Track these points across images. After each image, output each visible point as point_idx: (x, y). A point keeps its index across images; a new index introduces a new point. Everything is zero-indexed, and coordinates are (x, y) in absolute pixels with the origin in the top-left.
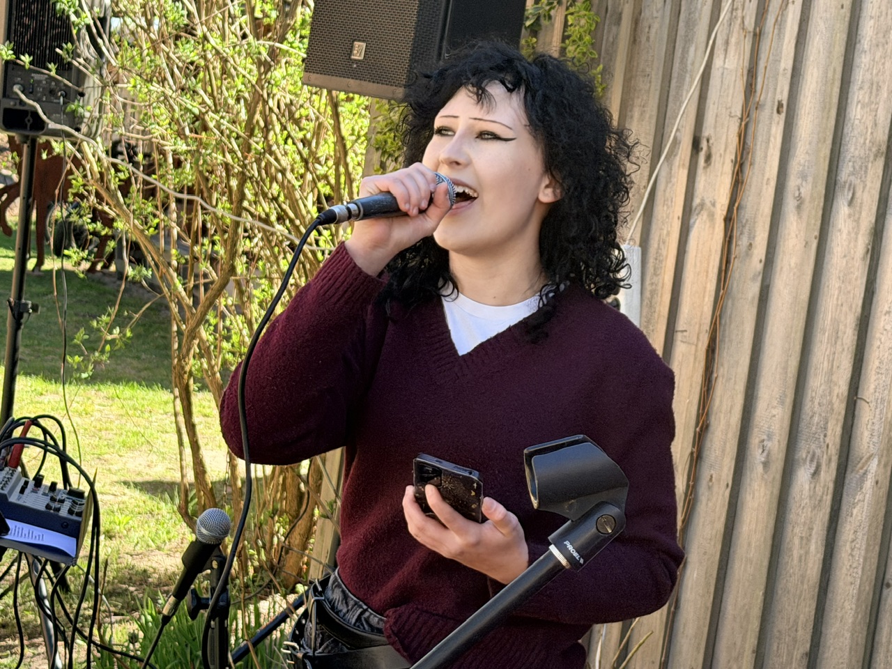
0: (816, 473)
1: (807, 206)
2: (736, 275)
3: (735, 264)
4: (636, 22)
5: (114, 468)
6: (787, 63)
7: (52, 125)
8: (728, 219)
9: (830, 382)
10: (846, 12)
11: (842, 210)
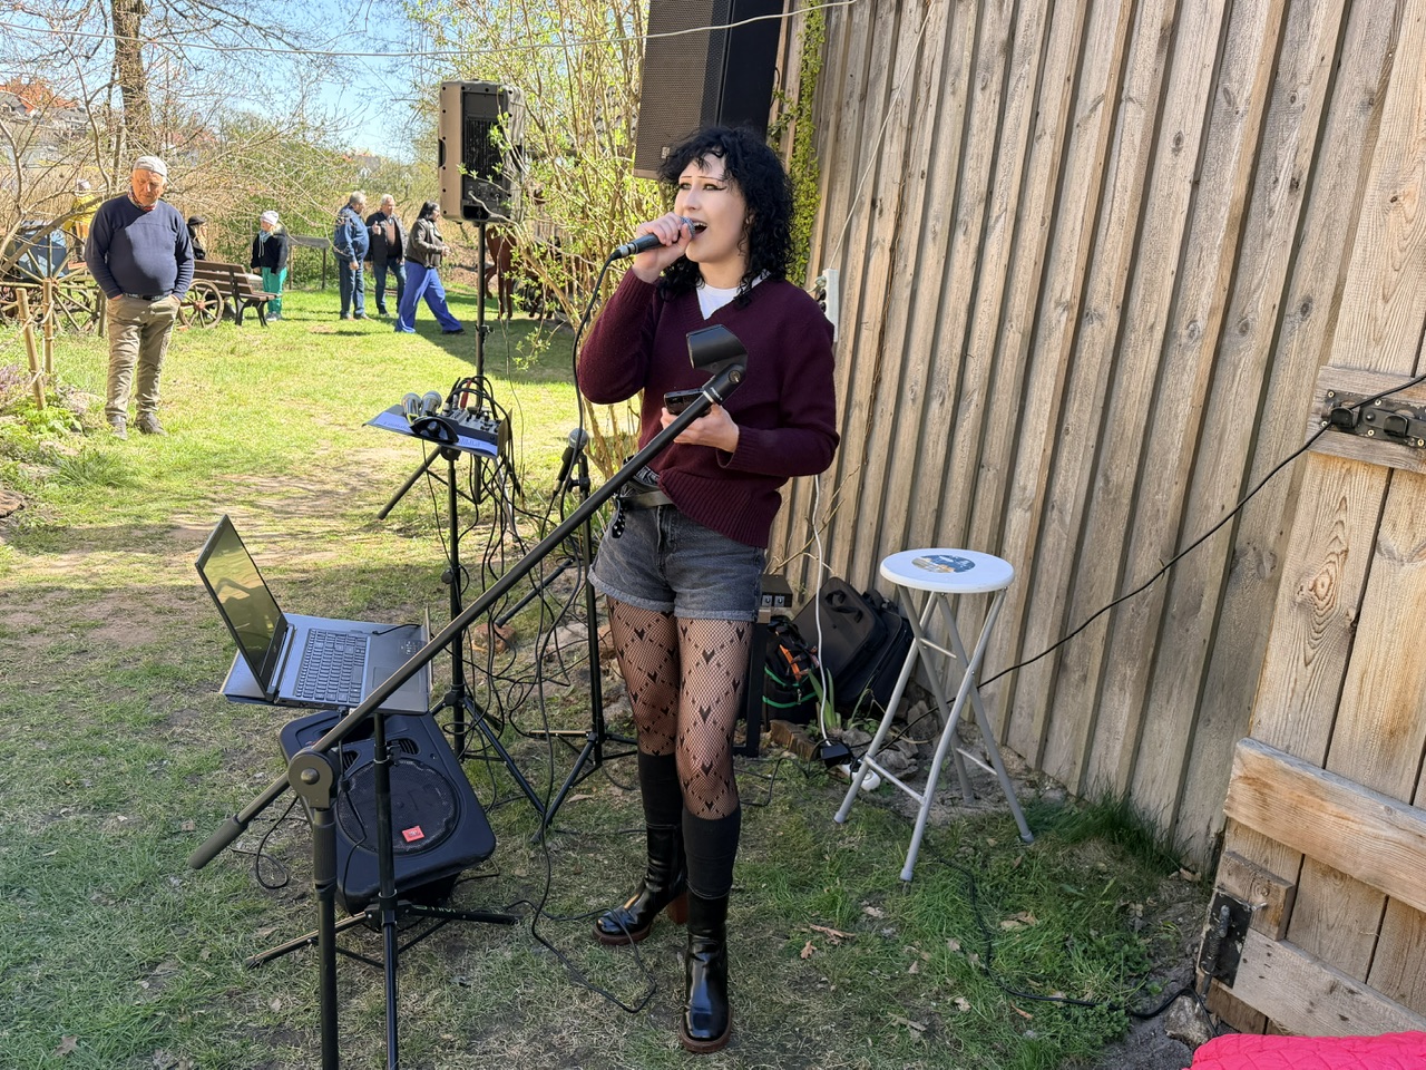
0: (942, 403)
1: (939, 237)
2: (897, 284)
3: (897, 278)
4: (838, 127)
5: (552, 430)
6: (927, 146)
7: (493, 215)
8: (892, 250)
9: (951, 346)
10: (963, 109)
11: (960, 237)
